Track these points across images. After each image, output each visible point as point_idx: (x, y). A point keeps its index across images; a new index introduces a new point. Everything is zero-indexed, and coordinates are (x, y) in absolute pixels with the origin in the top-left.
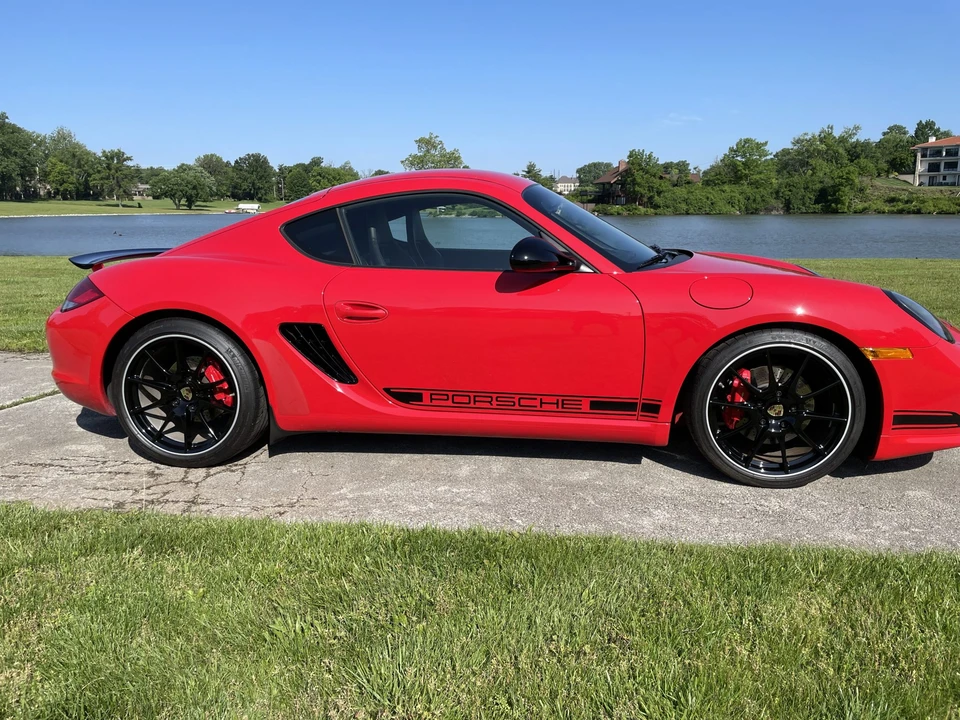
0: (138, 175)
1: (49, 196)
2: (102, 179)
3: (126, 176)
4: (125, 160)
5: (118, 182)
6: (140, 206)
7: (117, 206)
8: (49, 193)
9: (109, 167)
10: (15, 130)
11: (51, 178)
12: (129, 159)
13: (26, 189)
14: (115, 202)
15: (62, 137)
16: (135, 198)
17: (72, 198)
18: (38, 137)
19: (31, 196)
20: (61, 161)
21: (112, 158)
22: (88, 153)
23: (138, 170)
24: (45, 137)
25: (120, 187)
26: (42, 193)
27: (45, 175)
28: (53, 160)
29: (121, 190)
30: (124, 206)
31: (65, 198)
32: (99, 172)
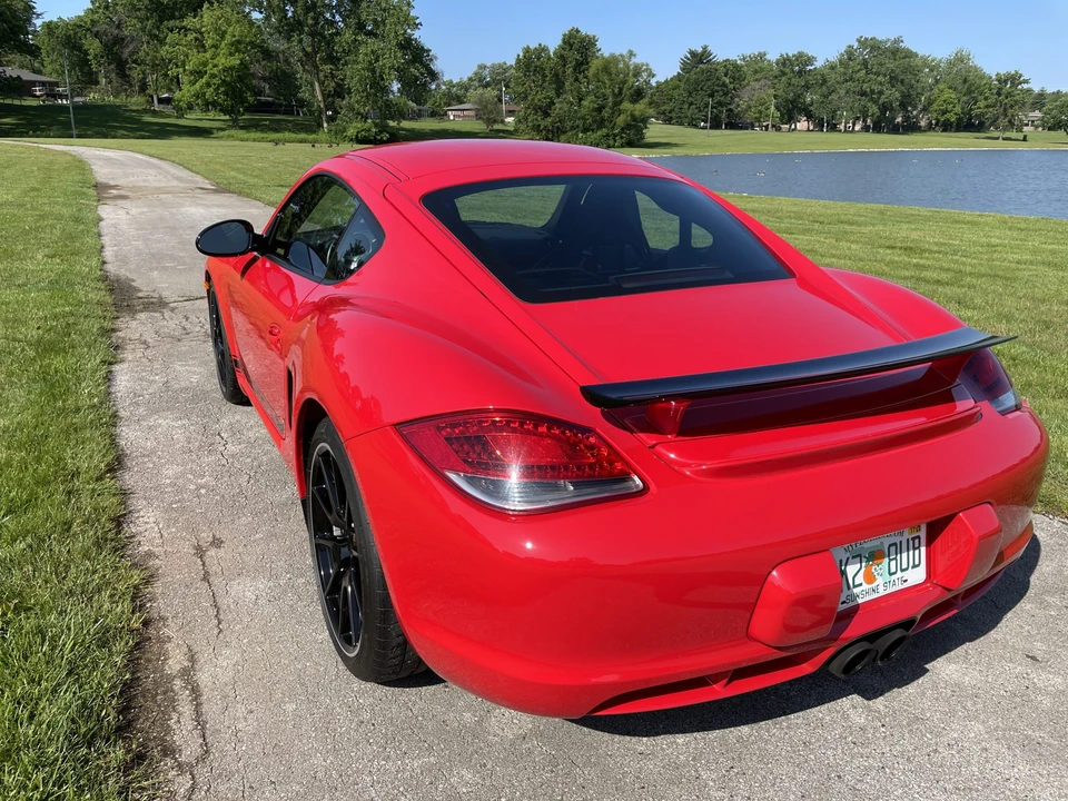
0: (1040, 100)
1: (930, 128)
2: (987, 107)
3: (1016, 102)
4: (1020, 83)
5: (1005, 110)
6: (1025, 139)
7: (998, 138)
8: (930, 123)
9: (999, 94)
10: (909, 55)
11: (935, 107)
12: (1026, 82)
13: (906, 118)
14: (996, 134)
15: (960, 59)
16: (1025, 129)
17: (950, 131)
18: (933, 61)
19: (910, 127)
20: (950, 88)
21: (1006, 82)
22: (983, 77)
23: (1042, 95)
24: (940, 61)
25: (1006, 116)
26: (923, 123)
27: (930, 102)
28: (941, 87)
29: (1007, 120)
30: (1004, 139)
31: (944, 130)
32: (986, 99)
